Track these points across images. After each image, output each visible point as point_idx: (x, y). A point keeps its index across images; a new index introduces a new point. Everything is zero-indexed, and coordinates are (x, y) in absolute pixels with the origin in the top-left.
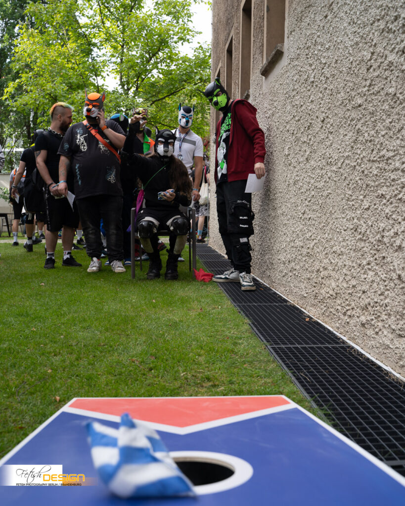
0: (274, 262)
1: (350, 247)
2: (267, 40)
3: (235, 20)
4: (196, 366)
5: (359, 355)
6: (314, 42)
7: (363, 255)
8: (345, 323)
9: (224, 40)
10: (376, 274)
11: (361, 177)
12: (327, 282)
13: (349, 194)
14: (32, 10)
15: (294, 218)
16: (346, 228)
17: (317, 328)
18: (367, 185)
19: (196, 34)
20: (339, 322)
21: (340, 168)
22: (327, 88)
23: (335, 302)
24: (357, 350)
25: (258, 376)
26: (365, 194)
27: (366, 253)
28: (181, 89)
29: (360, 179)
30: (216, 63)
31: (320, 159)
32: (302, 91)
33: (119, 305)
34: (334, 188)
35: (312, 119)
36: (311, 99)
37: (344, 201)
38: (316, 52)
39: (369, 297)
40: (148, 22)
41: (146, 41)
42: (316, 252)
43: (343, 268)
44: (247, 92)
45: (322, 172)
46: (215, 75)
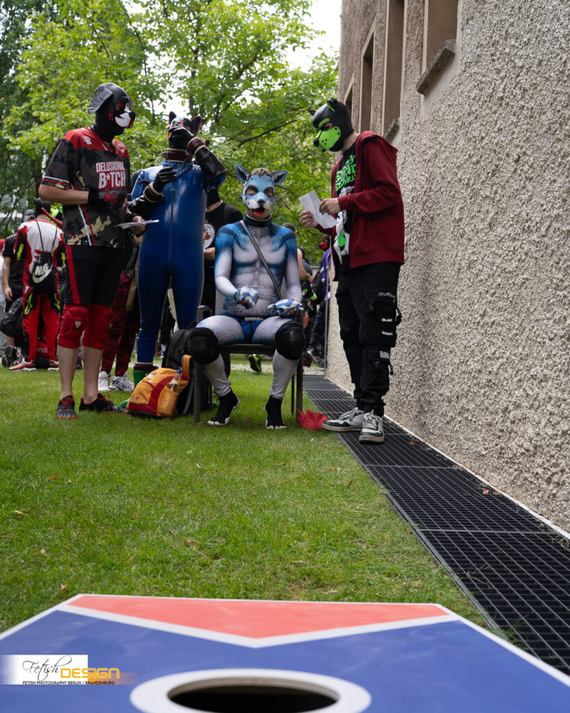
1: (559, 367)
2: (428, 36)
3: (378, 7)
6: (504, 33)
8: (549, 497)
9: (360, 40)
12: (520, 428)
13: (558, 279)
15: (467, 325)
16: (552, 336)
17: (502, 506)
19: (316, 35)
20: (540, 495)
21: (543, 236)
22: (523, 107)
23: (533, 461)
28: (290, 123)
30: (346, 81)
31: (511, 223)
32: (484, 114)
34: (534, 269)
35: (499, 159)
36: (498, 126)
37: (550, 290)
38: (507, 50)
40: (239, 14)
41: (235, 44)
42: (502, 378)
43: (547, 402)
44: (394, 122)
45: (514, 245)
46: (343, 98)
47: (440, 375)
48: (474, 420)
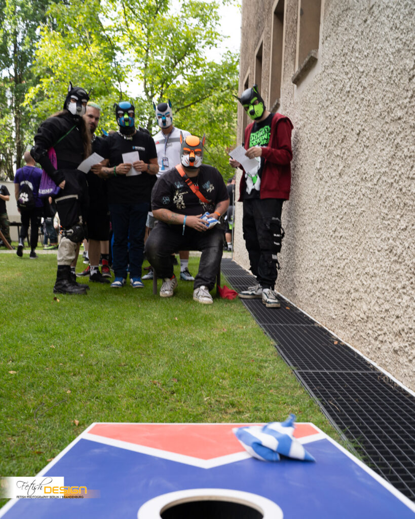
0: (301, 281)
1: (384, 269)
2: (300, 46)
3: (266, 24)
4: (220, 391)
5: (390, 383)
6: (351, 48)
7: (397, 278)
8: (376, 349)
9: (253, 45)
10: (412, 299)
11: (398, 195)
12: (358, 304)
13: (384, 213)
14: (54, 11)
15: (324, 236)
16: (380, 249)
17: (346, 353)
18: (405, 204)
20: (370, 347)
22: (363, 99)
23: (366, 326)
24: (389, 378)
25: (285, 403)
26: (402, 214)
27: (401, 276)
28: (208, 97)
29: (398, 197)
30: (245, 70)
31: (354, 174)
32: (336, 101)
33: (141, 323)
34: (368, 205)
35: (347, 132)
36: (346, 110)
37: (379, 219)
38: (353, 60)
39: (403, 322)
40: (175, 25)
41: (172, 45)
42: (347, 272)
43: (376, 290)
44: (276, 101)
45: (356, 188)
46: (243, 83)
47: (306, 266)
48: (328, 296)
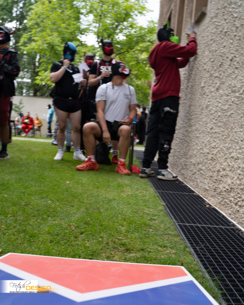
0: (187, 164)
8: (236, 211)
12: (224, 180)
15: (204, 133)
16: (242, 139)
20: (232, 210)
21: (242, 94)
23: (229, 195)
31: (227, 88)
38: (230, 10)
42: (218, 157)
43: (238, 169)
45: (227, 98)
47: (191, 154)
48: (204, 174)
